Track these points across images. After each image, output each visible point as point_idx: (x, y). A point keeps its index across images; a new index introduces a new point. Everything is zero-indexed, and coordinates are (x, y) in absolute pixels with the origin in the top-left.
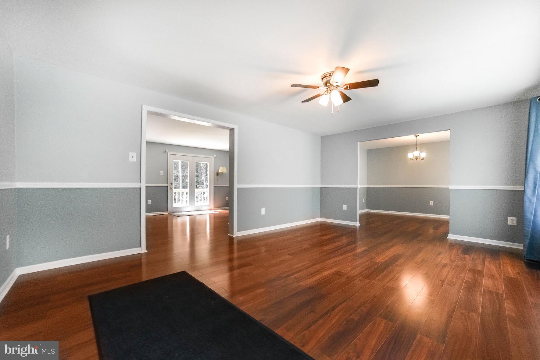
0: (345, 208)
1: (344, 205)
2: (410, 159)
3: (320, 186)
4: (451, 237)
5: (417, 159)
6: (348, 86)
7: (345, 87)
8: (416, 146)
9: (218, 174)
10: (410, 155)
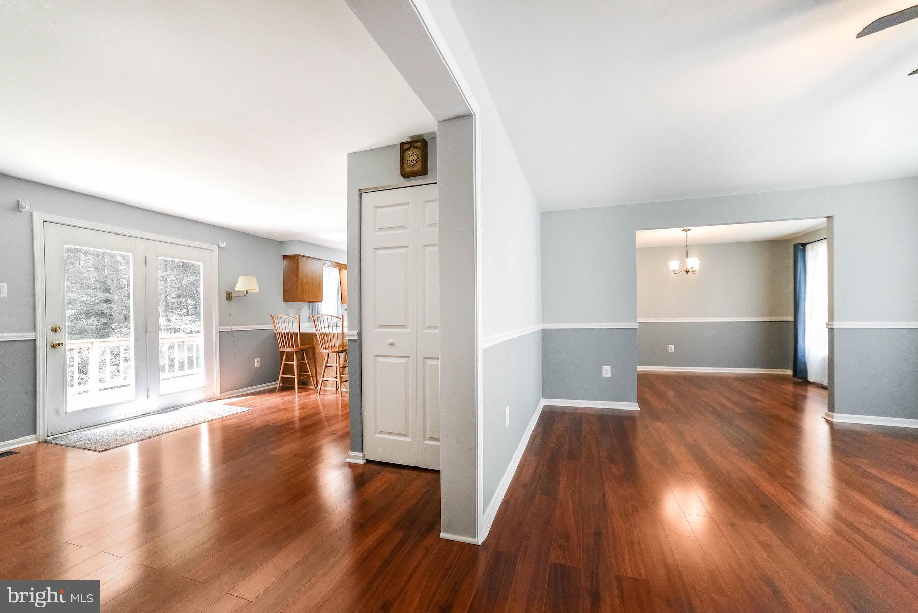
0: (606, 374)
1: (604, 367)
2: (674, 271)
3: (542, 326)
5: (687, 272)
8: (685, 249)
9: (229, 297)
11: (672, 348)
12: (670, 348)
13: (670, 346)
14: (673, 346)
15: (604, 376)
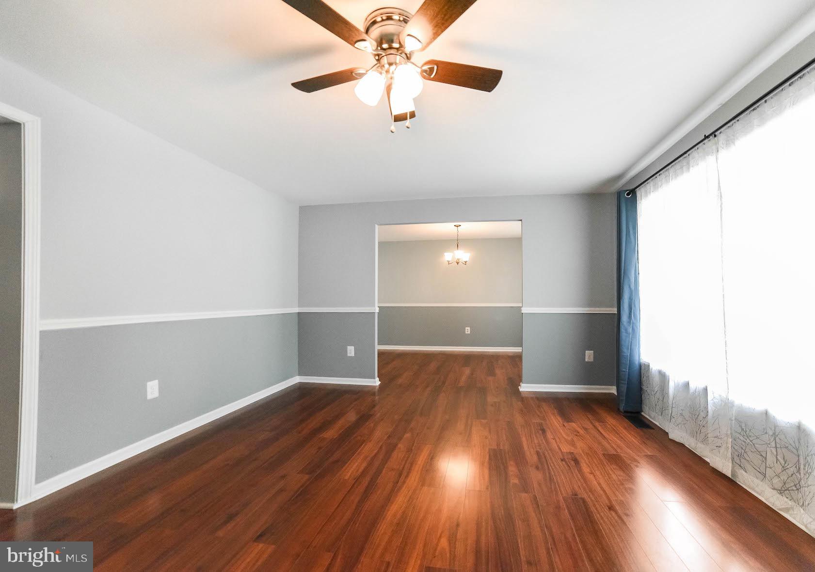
0: (350, 353)
1: (348, 347)
2: (448, 261)
3: (297, 310)
4: (524, 388)
5: (458, 263)
6: (435, 67)
7: (426, 67)
8: (457, 242)
10: (448, 256)
11: (468, 330)
12: (466, 330)
13: (466, 328)
14: (469, 328)
15: (349, 355)
